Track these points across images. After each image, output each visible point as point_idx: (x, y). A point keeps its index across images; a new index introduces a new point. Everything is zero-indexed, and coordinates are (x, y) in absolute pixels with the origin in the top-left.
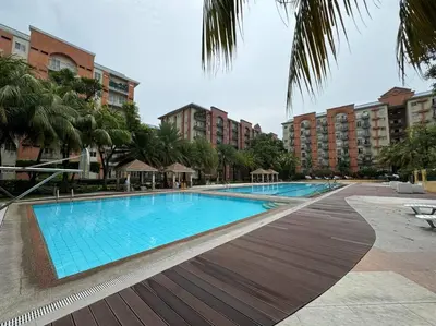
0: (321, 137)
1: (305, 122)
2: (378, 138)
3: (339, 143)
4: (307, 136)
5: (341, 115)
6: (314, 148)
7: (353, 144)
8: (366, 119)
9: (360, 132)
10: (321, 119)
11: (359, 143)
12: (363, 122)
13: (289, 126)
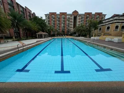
0: (58, 22)
1: (53, 16)
2: (71, 25)
3: (62, 25)
4: (54, 21)
5: (63, 15)
6: (56, 26)
7: (66, 26)
8: (69, 18)
9: (67, 22)
10: (58, 16)
11: (67, 26)
12: (68, 19)
13: (47, 16)
